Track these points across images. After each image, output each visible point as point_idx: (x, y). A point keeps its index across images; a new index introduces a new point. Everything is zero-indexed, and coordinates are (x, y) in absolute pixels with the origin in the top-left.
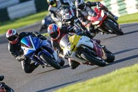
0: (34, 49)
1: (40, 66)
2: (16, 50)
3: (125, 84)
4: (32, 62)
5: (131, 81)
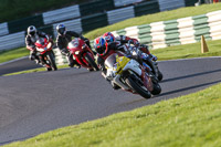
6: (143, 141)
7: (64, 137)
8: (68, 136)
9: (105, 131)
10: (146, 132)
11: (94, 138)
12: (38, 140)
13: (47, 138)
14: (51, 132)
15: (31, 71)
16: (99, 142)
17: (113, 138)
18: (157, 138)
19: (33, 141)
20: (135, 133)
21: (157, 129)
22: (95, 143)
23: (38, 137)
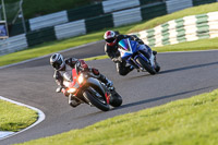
0: (131, 52)
1: (136, 70)
2: (113, 51)
3: (181, 116)
4: (128, 65)
5: (188, 114)
6: (199, 128)
7: (123, 124)
8: (126, 123)
9: (163, 118)
10: (202, 119)
11: (153, 125)
12: (97, 127)
13: (106, 126)
14: (109, 119)
15: (91, 59)
16: (157, 129)
17: (170, 125)
18: (213, 125)
19: (92, 129)
20: (192, 120)
21: (213, 116)
22: (153, 130)
23: (97, 124)
